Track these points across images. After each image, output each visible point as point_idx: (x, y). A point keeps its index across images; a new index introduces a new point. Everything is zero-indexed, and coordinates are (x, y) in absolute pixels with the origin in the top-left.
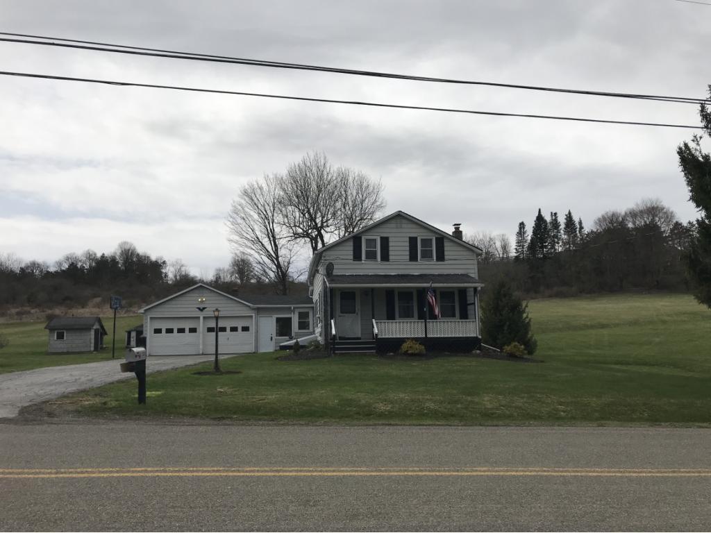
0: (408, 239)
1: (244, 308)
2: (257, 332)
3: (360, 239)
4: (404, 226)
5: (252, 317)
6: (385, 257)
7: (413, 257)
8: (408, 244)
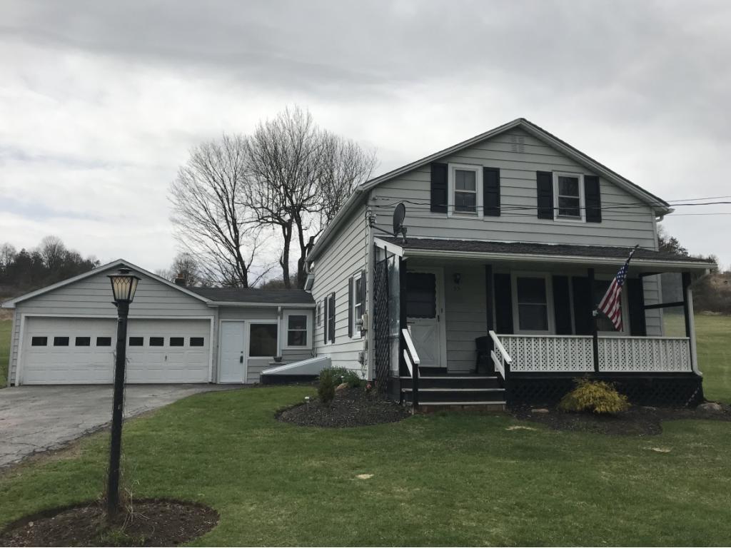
0: (534, 176)
2: (217, 347)
3: (445, 169)
4: (527, 149)
5: (209, 320)
6: (493, 208)
7: (545, 211)
8: (534, 185)
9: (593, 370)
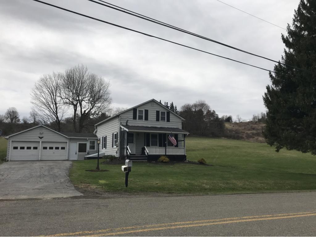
0: (156, 112)
1: (64, 138)
2: (69, 150)
4: (154, 105)
5: (67, 142)
6: (146, 119)
7: (158, 120)
8: (156, 114)
9: (165, 154)
